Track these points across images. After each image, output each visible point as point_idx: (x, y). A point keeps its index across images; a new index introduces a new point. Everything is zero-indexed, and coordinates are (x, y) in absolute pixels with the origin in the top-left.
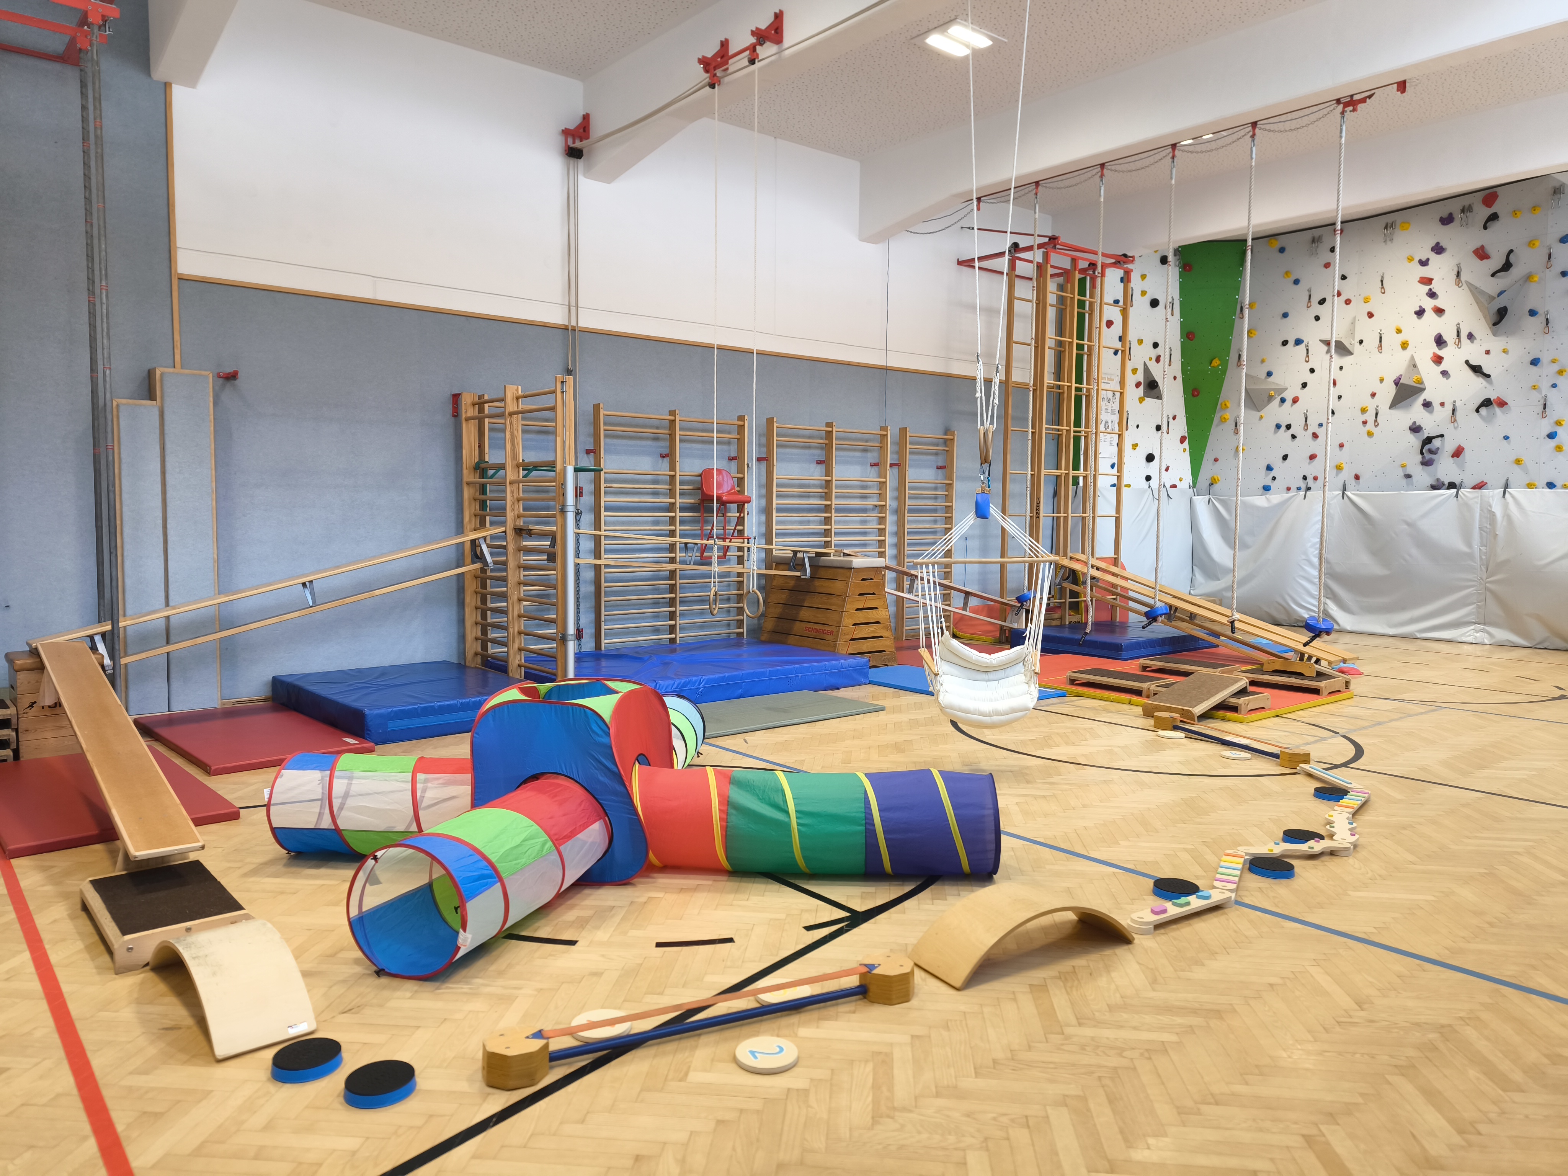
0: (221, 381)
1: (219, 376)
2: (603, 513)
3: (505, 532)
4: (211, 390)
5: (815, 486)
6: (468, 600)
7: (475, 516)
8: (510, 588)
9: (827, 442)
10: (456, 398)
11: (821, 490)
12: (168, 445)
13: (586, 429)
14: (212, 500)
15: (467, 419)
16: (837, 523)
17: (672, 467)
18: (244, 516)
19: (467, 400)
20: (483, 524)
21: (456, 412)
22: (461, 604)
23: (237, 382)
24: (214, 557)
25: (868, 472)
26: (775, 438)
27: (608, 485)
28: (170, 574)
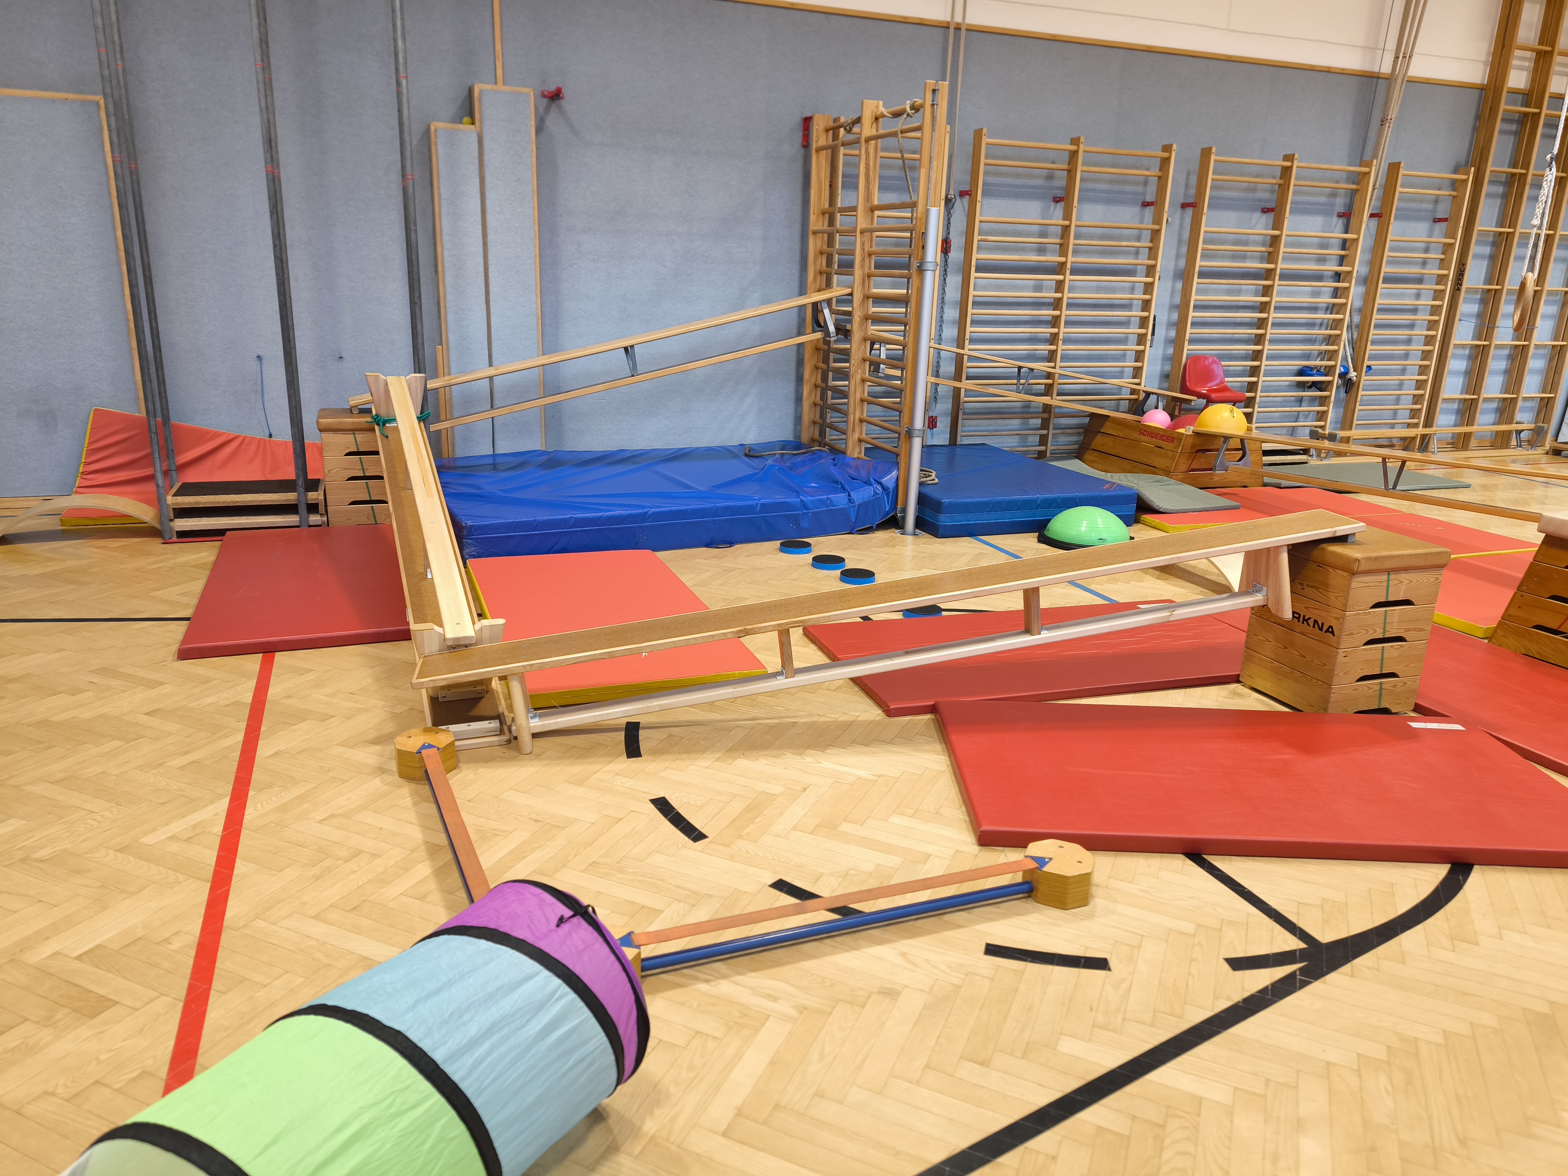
0: (546, 100)
1: (544, 96)
2: (974, 274)
3: (851, 294)
4: (533, 111)
5: (1256, 244)
6: (807, 374)
7: (821, 273)
8: (853, 365)
9: (1282, 181)
10: (807, 122)
11: (1263, 249)
12: (488, 180)
13: (962, 166)
14: (535, 246)
15: (818, 150)
16: (1280, 294)
17: (1067, 216)
18: (571, 266)
19: (818, 126)
20: (829, 285)
21: (806, 143)
22: (799, 379)
23: (562, 102)
24: (537, 313)
25: (1333, 225)
26: (1210, 176)
27: (983, 237)
28: (493, 331)
